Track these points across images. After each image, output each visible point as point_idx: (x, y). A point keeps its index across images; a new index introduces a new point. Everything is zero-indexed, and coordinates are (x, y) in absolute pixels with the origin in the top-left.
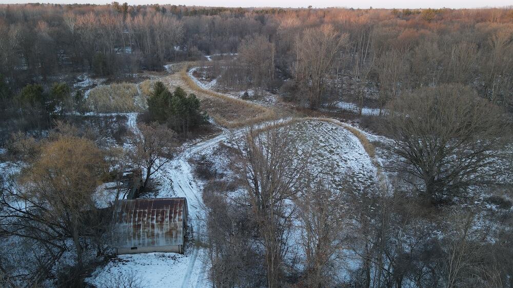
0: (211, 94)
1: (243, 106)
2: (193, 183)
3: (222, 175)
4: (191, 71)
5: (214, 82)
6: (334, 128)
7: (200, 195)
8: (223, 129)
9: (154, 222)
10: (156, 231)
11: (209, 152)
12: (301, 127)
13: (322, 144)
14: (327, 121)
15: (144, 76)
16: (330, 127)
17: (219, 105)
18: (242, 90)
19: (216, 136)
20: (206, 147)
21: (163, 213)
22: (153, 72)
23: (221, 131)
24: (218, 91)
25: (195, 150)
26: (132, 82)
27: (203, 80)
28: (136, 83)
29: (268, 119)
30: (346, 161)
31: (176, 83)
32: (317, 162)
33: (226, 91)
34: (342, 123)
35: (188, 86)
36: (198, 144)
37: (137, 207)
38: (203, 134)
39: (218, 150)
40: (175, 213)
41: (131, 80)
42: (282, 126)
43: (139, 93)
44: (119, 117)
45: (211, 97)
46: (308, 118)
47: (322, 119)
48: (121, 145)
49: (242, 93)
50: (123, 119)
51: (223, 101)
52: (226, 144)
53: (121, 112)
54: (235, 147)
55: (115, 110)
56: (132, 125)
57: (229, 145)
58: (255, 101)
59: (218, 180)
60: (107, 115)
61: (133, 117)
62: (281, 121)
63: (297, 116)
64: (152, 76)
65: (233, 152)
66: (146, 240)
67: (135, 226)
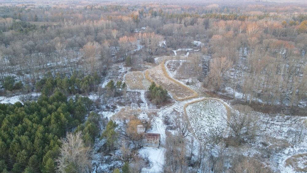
1: (186, 89)
2: (163, 126)
3: (172, 124)
4: (166, 63)
5: (175, 72)
7: (164, 131)
8: (176, 101)
10: (153, 142)
11: (169, 113)
12: (206, 103)
13: (211, 112)
14: (218, 101)
15: (146, 66)
16: (218, 104)
17: (176, 88)
19: (173, 105)
21: (154, 138)
22: (149, 63)
23: (175, 102)
24: (176, 78)
25: (165, 111)
27: (171, 70)
28: (142, 70)
29: (194, 98)
30: (217, 121)
31: (159, 72)
32: (207, 121)
33: (180, 79)
34: (224, 102)
35: (164, 74)
36: (166, 109)
37: (148, 135)
38: (168, 104)
39: (173, 112)
41: (140, 69)
42: (199, 101)
43: (144, 78)
44: (138, 92)
45: (173, 82)
46: (211, 98)
47: (217, 99)
48: (140, 107)
49: (187, 81)
50: (139, 94)
51: (178, 85)
52: (175, 109)
53: (138, 89)
54: (179, 111)
55: (136, 88)
56: (143, 97)
57: (177, 110)
58: (191, 86)
59: (170, 125)
60: (133, 91)
61: (143, 92)
62: (200, 99)
63: (206, 97)
64: (149, 66)
65: (178, 113)
66: (150, 144)
67: (147, 140)
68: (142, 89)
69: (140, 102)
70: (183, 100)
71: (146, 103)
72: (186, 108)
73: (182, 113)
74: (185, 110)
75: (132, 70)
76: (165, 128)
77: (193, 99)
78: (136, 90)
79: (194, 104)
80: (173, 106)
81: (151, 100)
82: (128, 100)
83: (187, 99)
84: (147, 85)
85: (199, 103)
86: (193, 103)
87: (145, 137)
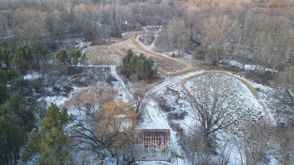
0: (153, 54)
1: (173, 62)
3: (174, 109)
4: (137, 37)
5: (153, 45)
6: (230, 78)
8: (165, 77)
9: (156, 144)
10: (157, 149)
11: (162, 92)
12: (210, 77)
13: (225, 89)
14: (225, 73)
15: (112, 40)
16: (227, 77)
17: (159, 61)
18: (170, 51)
20: (159, 89)
21: (160, 139)
22: (116, 38)
24: (156, 51)
25: (153, 91)
26: (106, 45)
27: (145, 44)
28: (108, 45)
29: (190, 71)
30: (242, 101)
31: (131, 46)
33: (161, 52)
34: (234, 75)
35: (138, 48)
36: (154, 87)
37: (145, 134)
38: (156, 81)
39: (167, 91)
40: (167, 139)
41: (105, 43)
42: (199, 76)
43: (112, 52)
44: (105, 68)
45: (153, 56)
46: (212, 71)
47: (221, 71)
48: (112, 87)
49: (171, 53)
50: (108, 69)
51: (160, 58)
52: (170, 87)
53: (105, 64)
54: (176, 90)
55: (101, 63)
56: (114, 72)
57: (172, 88)
58: (179, 58)
59: (172, 112)
60: (99, 66)
61: (113, 68)
62: (198, 72)
63: (206, 69)
64: (116, 41)
65: (175, 93)
66: (151, 154)
67: (145, 146)
68: (111, 63)
69: (111, 80)
70: (176, 75)
71: (122, 81)
72: (186, 85)
73: (181, 92)
74: (185, 89)
75: (93, 44)
77: (190, 73)
78: (103, 66)
79: (193, 79)
80: (164, 83)
81: (128, 77)
82: (92, 78)
83: (181, 74)
84: (119, 61)
85: (199, 77)
86: (191, 78)
87: (139, 139)
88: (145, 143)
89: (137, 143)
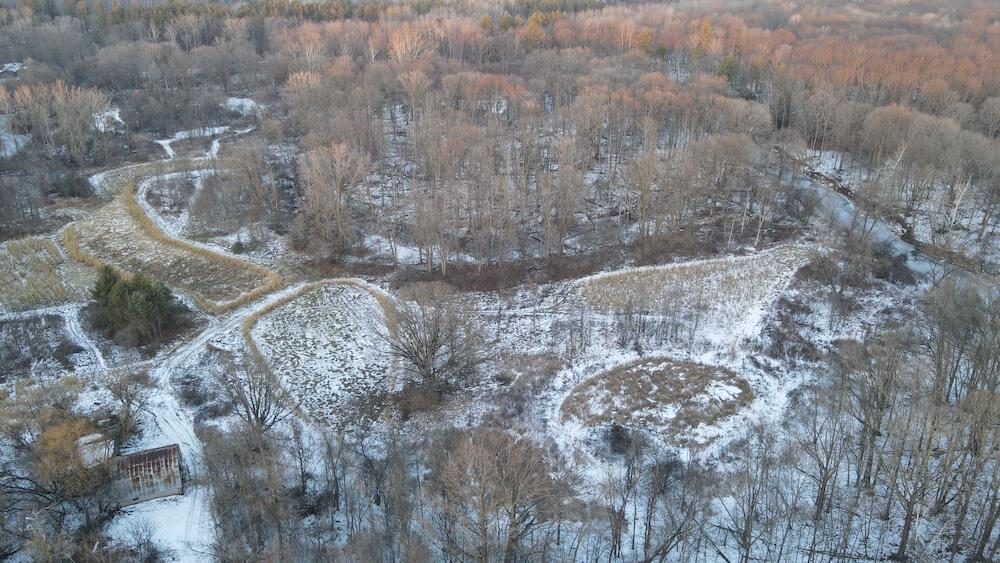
0: (185, 247)
1: (236, 267)
2: (180, 413)
3: (214, 396)
4: (141, 189)
5: (184, 218)
6: (357, 296)
7: (191, 428)
8: (209, 317)
10: (155, 480)
11: (195, 362)
12: (314, 300)
13: (338, 326)
14: (350, 284)
15: (60, 212)
16: (352, 295)
17: (200, 270)
18: (231, 232)
19: (200, 332)
20: (188, 354)
22: (73, 199)
23: (207, 321)
24: (194, 238)
25: (175, 360)
26: (41, 232)
27: (165, 212)
28: (49, 231)
29: (272, 291)
30: (362, 349)
31: (121, 226)
32: (329, 356)
33: (205, 237)
34: (370, 284)
35: (143, 231)
36: (178, 351)
38: (183, 333)
39: (206, 356)
41: (35, 226)
42: (289, 300)
43: (64, 256)
44: (49, 318)
45: (184, 254)
46: (325, 280)
47: (344, 279)
48: (71, 369)
49: (232, 239)
50: (56, 321)
51: (204, 261)
52: (215, 345)
53: (48, 304)
54: (227, 348)
55: (36, 302)
56: (73, 329)
57: (219, 346)
58: (253, 253)
59: (209, 403)
60: (26, 315)
61: (70, 313)
62: (291, 291)
63: (311, 280)
64: (73, 212)
65: (225, 356)
66: (147, 490)
67: (133, 480)
68: (64, 298)
69: (66, 352)
70: (234, 308)
71: (97, 350)
72: (252, 333)
73: (239, 351)
74: (250, 340)
76: (192, 418)
77: (270, 296)
78: (40, 312)
79: (274, 314)
80: (203, 334)
81: (111, 335)
82: (14, 356)
83: (247, 302)
84: (84, 282)
85: (290, 305)
86: (270, 310)
87: (121, 472)
88: (132, 476)
89: (120, 479)
